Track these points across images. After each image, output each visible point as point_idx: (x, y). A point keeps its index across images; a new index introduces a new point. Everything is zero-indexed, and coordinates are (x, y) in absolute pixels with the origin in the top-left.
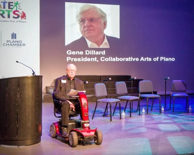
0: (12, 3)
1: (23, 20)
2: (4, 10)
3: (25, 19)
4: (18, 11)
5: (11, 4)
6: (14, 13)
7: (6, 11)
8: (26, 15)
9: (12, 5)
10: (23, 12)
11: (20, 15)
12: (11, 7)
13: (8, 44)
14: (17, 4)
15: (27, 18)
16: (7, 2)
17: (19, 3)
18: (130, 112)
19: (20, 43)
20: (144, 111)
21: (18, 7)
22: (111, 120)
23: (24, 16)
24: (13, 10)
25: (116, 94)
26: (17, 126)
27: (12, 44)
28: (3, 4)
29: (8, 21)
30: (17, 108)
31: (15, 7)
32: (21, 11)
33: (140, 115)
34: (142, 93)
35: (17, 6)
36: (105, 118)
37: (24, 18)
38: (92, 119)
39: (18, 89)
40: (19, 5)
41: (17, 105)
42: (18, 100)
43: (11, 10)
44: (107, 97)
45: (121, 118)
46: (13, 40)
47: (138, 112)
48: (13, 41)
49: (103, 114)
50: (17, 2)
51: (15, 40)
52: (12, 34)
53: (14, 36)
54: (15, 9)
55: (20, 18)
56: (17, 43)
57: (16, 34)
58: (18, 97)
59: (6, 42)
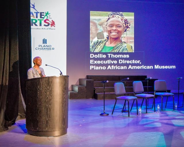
0: (44, 13)
1: (53, 27)
2: (37, 19)
3: (55, 26)
4: (48, 20)
5: (42, 14)
6: (45, 21)
7: (38, 20)
8: (55, 24)
9: (44, 15)
10: (52, 21)
11: (50, 23)
12: (42, 16)
13: (39, 48)
14: (47, 13)
15: (56, 25)
16: (39, 13)
17: (49, 13)
18: (147, 109)
19: (49, 48)
20: (159, 108)
21: (48, 17)
22: (129, 116)
23: (53, 24)
24: (44, 19)
25: (133, 92)
26: (47, 119)
27: (43, 48)
28: (36, 14)
29: (40, 29)
30: (47, 104)
31: (46, 16)
32: (51, 20)
33: (155, 111)
34: (157, 92)
35: (48, 15)
36: (124, 113)
37: (53, 26)
38: (112, 114)
39: (48, 87)
40: (49, 15)
41: (47, 101)
42: (48, 96)
43: (42, 19)
44: (125, 95)
45: (138, 114)
46: (44, 44)
47: (154, 108)
48: (44, 46)
49: (121, 110)
50: (48, 12)
51: (45, 45)
52: (43, 40)
53: (45, 41)
54: (45, 18)
55: (50, 25)
56: (47, 47)
57: (46, 40)
58: (48, 94)
59: (38, 47)
